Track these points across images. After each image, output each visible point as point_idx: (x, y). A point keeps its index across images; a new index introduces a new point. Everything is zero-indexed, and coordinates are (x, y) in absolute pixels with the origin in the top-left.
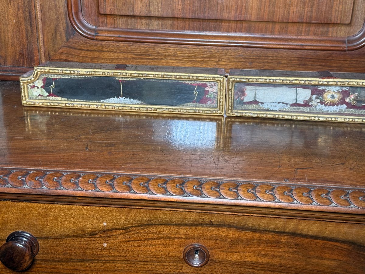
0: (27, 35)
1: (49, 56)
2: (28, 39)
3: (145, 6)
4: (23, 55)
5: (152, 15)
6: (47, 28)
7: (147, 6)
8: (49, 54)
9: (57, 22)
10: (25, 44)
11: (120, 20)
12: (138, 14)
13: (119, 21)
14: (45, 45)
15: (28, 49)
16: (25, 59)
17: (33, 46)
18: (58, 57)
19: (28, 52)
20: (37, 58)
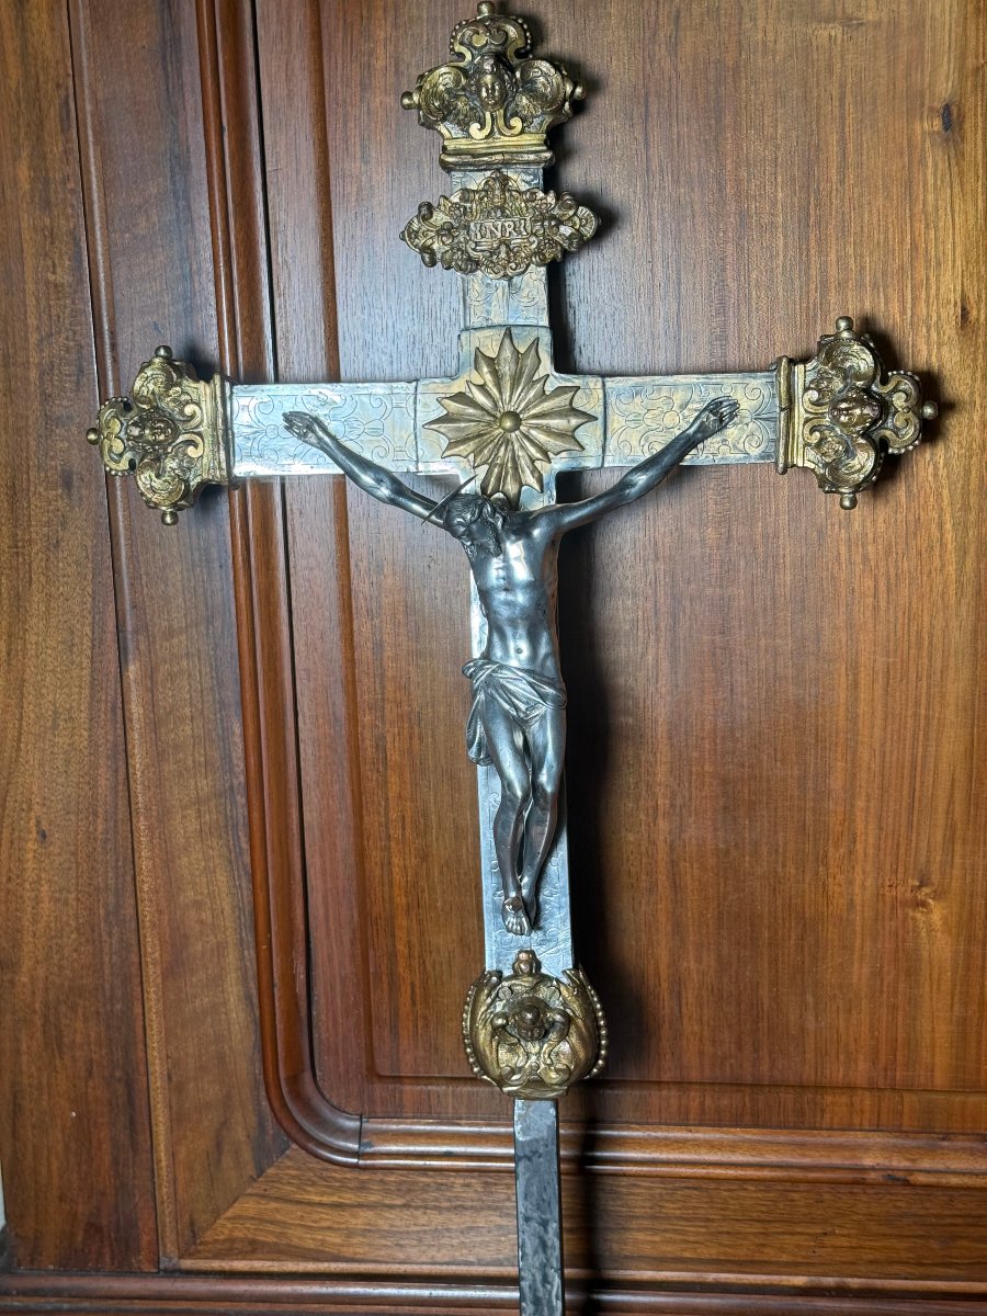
0: (115, 1162)
1: (193, 1231)
2: (118, 1175)
4: (98, 1229)
6: (189, 1134)
8: (192, 1223)
9: (225, 1112)
10: (108, 1191)
11: (450, 1092)
13: (446, 1095)
14: (180, 1192)
15: (116, 1208)
16: (106, 1243)
17: (137, 1198)
18: (227, 1232)
19: (118, 1220)
20: (149, 1238)
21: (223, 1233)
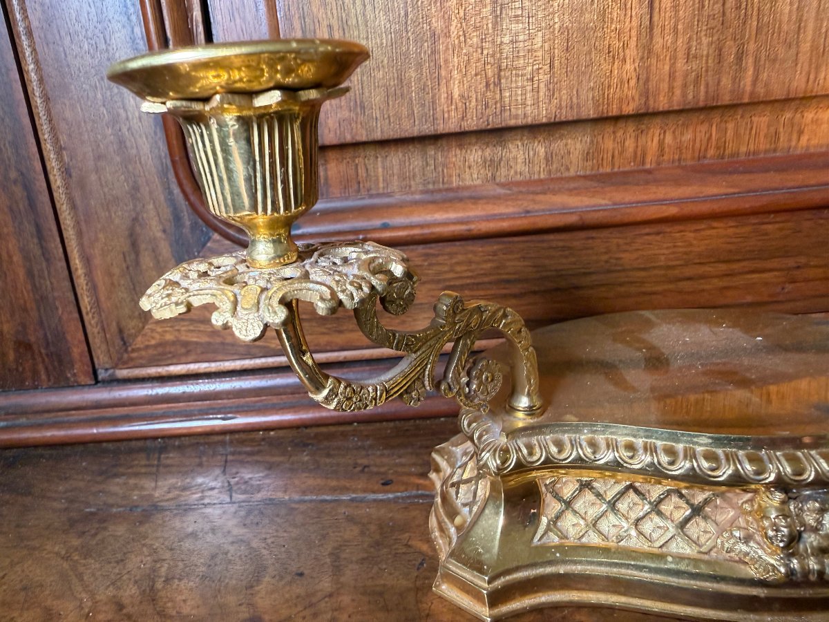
0: (30, 274)
1: (123, 339)
2: (35, 288)
3: (482, 87)
4: (28, 347)
5: (512, 123)
6: (101, 236)
7: (487, 85)
8: (121, 331)
9: (135, 206)
10: (28, 305)
11: (380, 164)
12: (452, 126)
13: (375, 169)
14: (102, 299)
15: (41, 323)
16: (39, 360)
17: (60, 311)
18: (157, 336)
19: (45, 335)
20: (79, 350)
21: (153, 338)
